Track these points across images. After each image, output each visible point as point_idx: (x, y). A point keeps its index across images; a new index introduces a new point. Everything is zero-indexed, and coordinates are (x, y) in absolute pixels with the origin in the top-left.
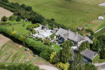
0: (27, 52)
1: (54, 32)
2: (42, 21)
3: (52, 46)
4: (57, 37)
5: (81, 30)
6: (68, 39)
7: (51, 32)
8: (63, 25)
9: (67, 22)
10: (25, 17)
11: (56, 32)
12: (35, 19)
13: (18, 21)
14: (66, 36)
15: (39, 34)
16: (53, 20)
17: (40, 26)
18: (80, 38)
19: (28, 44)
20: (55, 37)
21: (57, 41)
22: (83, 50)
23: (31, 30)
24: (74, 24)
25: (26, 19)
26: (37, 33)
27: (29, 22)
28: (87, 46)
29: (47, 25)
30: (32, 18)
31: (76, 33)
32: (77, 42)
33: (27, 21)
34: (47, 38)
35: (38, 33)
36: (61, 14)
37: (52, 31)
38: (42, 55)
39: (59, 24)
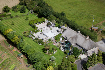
0: (20, 59)
1: (61, 31)
2: (49, 16)
3: (54, 52)
4: (64, 39)
5: (96, 31)
6: (76, 44)
7: (58, 31)
8: (74, 22)
9: (81, 17)
10: (31, 8)
11: (63, 32)
12: (41, 12)
13: (22, 13)
14: (74, 40)
15: (41, 34)
16: (63, 14)
17: (46, 21)
18: (91, 46)
19: (22, 50)
20: (61, 39)
21: (62, 44)
22: (93, 65)
23: (33, 27)
24: (89, 21)
25: (32, 11)
26: (39, 31)
27: (35, 15)
28: (98, 59)
29: (54, 22)
30: (38, 10)
31: (87, 38)
32: (87, 50)
33: (33, 13)
34: (50, 40)
35: (41, 31)
36: (76, 6)
37: (59, 29)
38: (37, 67)
39: (69, 21)
